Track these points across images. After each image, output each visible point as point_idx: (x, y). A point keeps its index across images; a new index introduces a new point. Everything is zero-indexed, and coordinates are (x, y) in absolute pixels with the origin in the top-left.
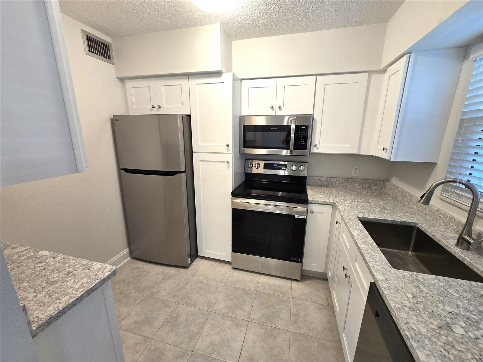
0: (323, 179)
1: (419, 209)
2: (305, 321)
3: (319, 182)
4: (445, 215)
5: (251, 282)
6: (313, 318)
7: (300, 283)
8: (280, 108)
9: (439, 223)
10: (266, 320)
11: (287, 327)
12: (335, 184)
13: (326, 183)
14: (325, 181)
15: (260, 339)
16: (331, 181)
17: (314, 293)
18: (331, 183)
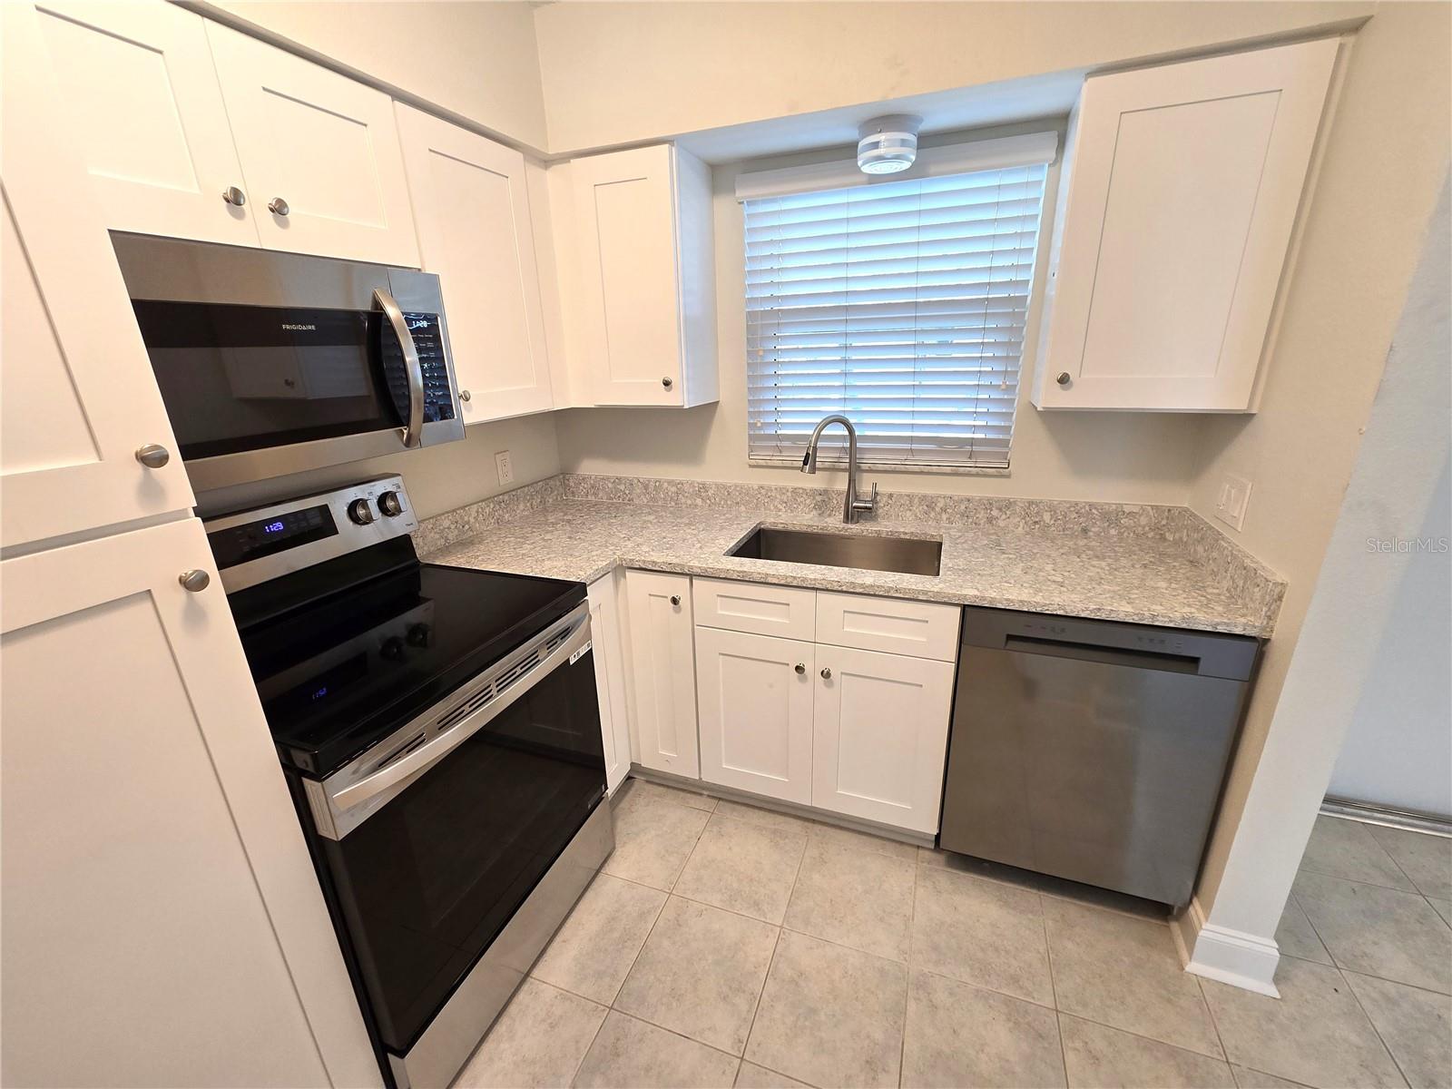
0: (446, 523)
1: (713, 501)
2: (751, 880)
3: (437, 536)
4: (782, 490)
5: (552, 1026)
6: (745, 858)
7: (618, 853)
8: (279, 209)
9: (772, 508)
10: (744, 992)
11: (770, 933)
12: (478, 525)
13: (456, 532)
14: (453, 527)
15: (807, 1023)
16: (466, 519)
17: (665, 829)
18: (467, 527)
